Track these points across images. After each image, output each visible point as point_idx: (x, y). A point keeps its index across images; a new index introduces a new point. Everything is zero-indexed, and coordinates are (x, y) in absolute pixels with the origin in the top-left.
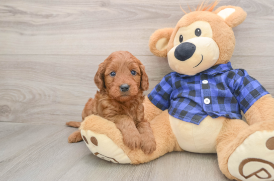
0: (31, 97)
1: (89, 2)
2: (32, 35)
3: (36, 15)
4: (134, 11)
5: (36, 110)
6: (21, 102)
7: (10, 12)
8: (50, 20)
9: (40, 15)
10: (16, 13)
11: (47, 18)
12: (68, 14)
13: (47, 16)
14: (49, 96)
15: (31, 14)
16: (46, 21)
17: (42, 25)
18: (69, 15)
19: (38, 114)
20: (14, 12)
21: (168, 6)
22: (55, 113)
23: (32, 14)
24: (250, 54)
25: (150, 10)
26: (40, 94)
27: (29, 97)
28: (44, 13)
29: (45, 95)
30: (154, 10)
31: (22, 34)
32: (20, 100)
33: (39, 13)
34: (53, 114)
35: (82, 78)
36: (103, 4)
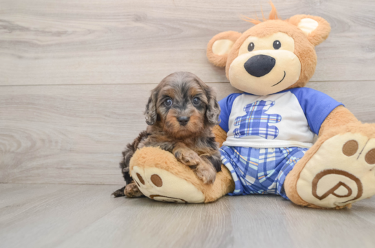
0: (29, 144)
1: (119, 16)
2: (36, 59)
3: (44, 32)
4: (178, 27)
5: (35, 163)
6: (13, 152)
7: (5, 27)
8: (64, 39)
9: (48, 32)
10: (14, 29)
11: (58, 36)
12: (89, 30)
13: (59, 34)
14: (57, 142)
15: (35, 31)
16: (56, 39)
17: (52, 45)
18: (90, 32)
19: (38, 168)
20: (10, 28)
21: (223, 21)
22: (64, 167)
23: (37, 31)
24: (326, 79)
25: (199, 26)
26: (43, 141)
27: (26, 144)
28: (54, 30)
29: (51, 141)
30: (204, 26)
31: (20, 57)
32: (12, 149)
33: (47, 30)
34: (62, 168)
35: (106, 116)
36: (138, 19)
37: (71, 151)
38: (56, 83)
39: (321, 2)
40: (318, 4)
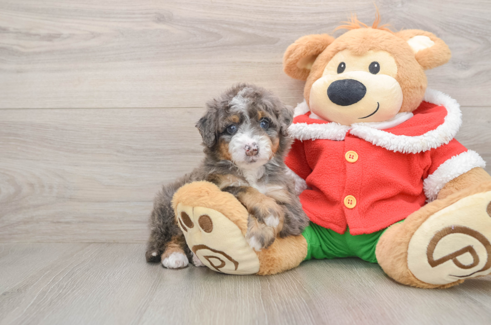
0: (12, 190)
1: (134, 14)
2: (18, 72)
3: (28, 35)
4: (216, 31)
5: (20, 216)
8: (57, 45)
9: (35, 35)
11: (50, 41)
12: (92, 33)
13: (51, 37)
14: (51, 187)
15: (16, 33)
16: (46, 45)
17: (40, 53)
18: (94, 35)
19: (26, 222)
21: (275, 24)
22: (62, 220)
23: (18, 33)
25: (244, 30)
26: (31, 185)
27: (7, 190)
28: (43, 32)
29: (43, 186)
30: (250, 31)
33: (33, 32)
34: (59, 222)
35: (118, 151)
36: (160, 18)
37: (71, 199)
38: (48, 107)
39: (403, 3)
40: (400, 5)
